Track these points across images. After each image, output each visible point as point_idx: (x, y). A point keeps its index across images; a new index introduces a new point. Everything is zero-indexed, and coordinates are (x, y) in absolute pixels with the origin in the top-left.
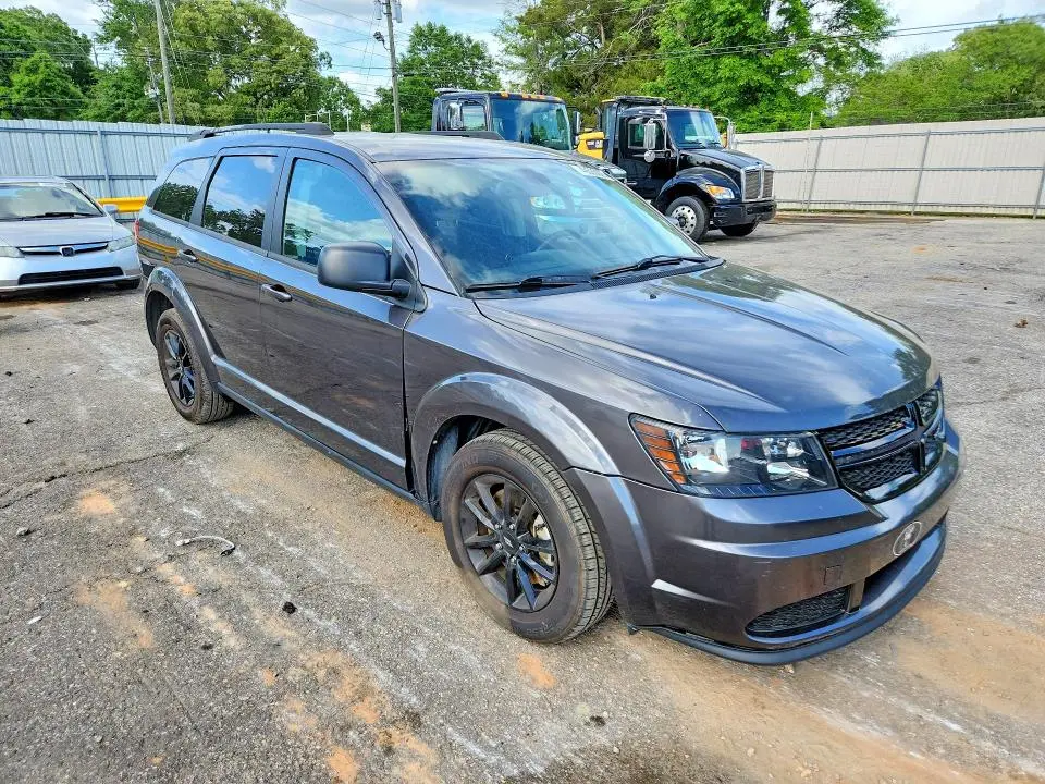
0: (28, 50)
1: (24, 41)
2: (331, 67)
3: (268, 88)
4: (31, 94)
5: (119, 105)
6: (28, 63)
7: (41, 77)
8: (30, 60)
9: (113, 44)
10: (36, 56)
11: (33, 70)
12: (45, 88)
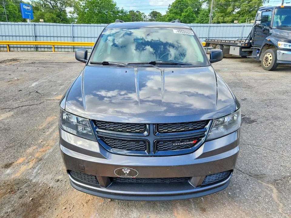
0: (187, 6)
1: (187, 4)
2: (268, 2)
3: (244, 11)
4: (185, 18)
5: (202, 19)
6: (186, 10)
7: (188, 13)
8: (187, 9)
9: (206, 3)
10: (189, 7)
11: (186, 12)
12: (188, 16)
